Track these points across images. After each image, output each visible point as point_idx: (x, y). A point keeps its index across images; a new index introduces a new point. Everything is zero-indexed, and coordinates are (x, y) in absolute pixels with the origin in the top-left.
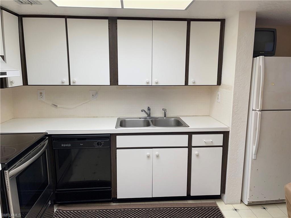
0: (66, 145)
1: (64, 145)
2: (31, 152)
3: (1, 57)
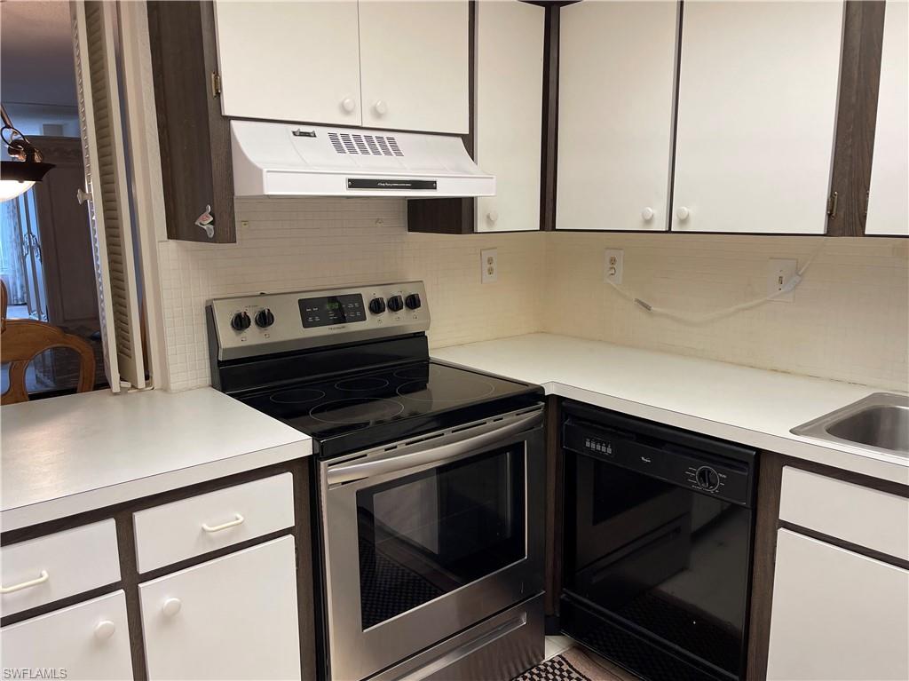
0: (598, 447)
1: (593, 446)
2: (447, 432)
3: (460, 140)
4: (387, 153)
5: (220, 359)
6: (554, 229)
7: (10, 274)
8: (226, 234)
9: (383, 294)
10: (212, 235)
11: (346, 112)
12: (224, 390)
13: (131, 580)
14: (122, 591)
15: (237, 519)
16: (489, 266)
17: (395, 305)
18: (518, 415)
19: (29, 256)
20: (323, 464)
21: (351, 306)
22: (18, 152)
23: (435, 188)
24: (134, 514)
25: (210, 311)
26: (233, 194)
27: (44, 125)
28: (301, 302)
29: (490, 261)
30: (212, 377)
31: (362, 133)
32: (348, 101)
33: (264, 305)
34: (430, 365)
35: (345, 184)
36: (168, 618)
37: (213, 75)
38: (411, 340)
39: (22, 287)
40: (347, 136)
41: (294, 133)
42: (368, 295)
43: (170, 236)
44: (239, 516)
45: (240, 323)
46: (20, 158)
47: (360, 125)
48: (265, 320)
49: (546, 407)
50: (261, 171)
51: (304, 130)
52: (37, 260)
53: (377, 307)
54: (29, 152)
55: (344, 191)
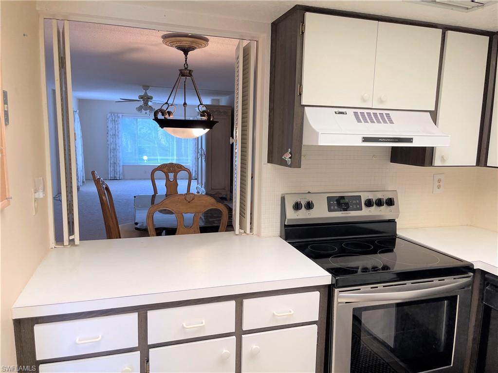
2: (409, 283)
3: (429, 114)
4: (385, 122)
5: (286, 224)
6: (486, 165)
7: (191, 166)
8: (296, 163)
9: (374, 197)
10: (289, 164)
11: (364, 101)
12: (286, 239)
13: (239, 332)
14: (234, 337)
15: (290, 312)
16: (438, 184)
17: (379, 203)
18: (454, 279)
19: (200, 158)
20: (336, 290)
21: (354, 202)
22: (204, 116)
23: (412, 142)
24: (244, 300)
25: (283, 199)
26: (302, 144)
27: (212, 99)
28: (328, 198)
29: (439, 181)
30: (281, 232)
31: (372, 112)
32: (366, 95)
33: (309, 198)
34: (397, 239)
35: (361, 139)
36: (253, 355)
37: (299, 85)
38: (386, 223)
39: (195, 171)
40: (363, 114)
41: (336, 113)
42: (364, 197)
43: (269, 161)
44: (291, 310)
45: (297, 206)
46: (204, 118)
47: (371, 107)
48: (309, 206)
49: (474, 276)
50: (318, 133)
51: (341, 110)
52: (203, 160)
53: (369, 203)
54: (209, 116)
55: (360, 143)
